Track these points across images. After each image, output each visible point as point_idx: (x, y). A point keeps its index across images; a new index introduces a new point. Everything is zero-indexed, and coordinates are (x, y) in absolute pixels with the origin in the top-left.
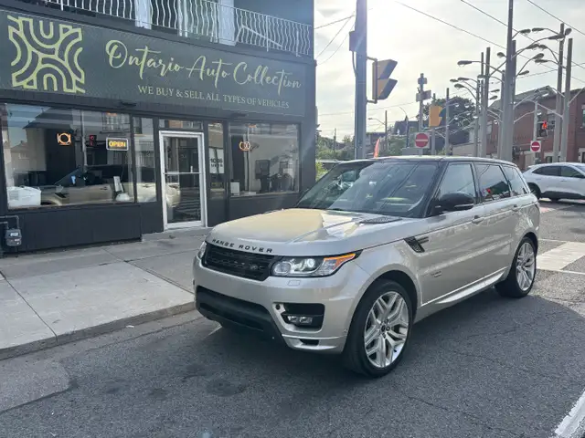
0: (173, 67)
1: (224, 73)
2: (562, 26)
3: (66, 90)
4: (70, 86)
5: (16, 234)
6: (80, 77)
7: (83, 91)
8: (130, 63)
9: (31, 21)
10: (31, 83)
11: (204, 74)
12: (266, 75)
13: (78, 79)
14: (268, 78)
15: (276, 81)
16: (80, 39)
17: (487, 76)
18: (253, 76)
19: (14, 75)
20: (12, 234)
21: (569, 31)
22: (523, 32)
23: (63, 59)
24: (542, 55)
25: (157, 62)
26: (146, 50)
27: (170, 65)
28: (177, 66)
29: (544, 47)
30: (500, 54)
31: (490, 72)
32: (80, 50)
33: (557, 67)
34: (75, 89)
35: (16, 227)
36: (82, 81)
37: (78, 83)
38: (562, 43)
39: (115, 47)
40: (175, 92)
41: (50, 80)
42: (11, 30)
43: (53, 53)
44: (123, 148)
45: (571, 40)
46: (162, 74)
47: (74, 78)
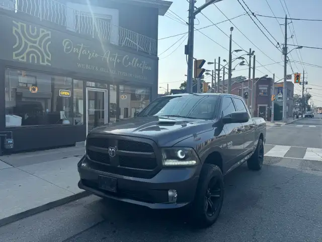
0: (94, 55)
1: (118, 60)
2: (250, 49)
3: (41, 63)
4: (43, 61)
5: (11, 142)
6: (49, 57)
7: (50, 64)
8: (74, 51)
9: (25, 25)
10: (23, 58)
11: (109, 60)
12: (137, 63)
13: (48, 58)
14: (138, 64)
15: (142, 66)
16: (50, 37)
17: (219, 70)
18: (131, 62)
19: (14, 53)
20: (9, 142)
21: (254, 52)
22: (235, 51)
23: (41, 47)
24: (244, 62)
25: (87, 52)
26: (82, 45)
27: (93, 53)
28: (96, 54)
29: (243, 58)
30: (225, 61)
31: (220, 68)
32: (50, 43)
33: (248, 67)
34: (46, 63)
35: (10, 138)
36: (50, 59)
37: (47, 60)
38: (250, 57)
39: (67, 43)
40: (95, 68)
41: (33, 57)
42: (14, 29)
43: (36, 43)
44: (68, 95)
45: (255, 56)
46: (89, 58)
47: (46, 57)
